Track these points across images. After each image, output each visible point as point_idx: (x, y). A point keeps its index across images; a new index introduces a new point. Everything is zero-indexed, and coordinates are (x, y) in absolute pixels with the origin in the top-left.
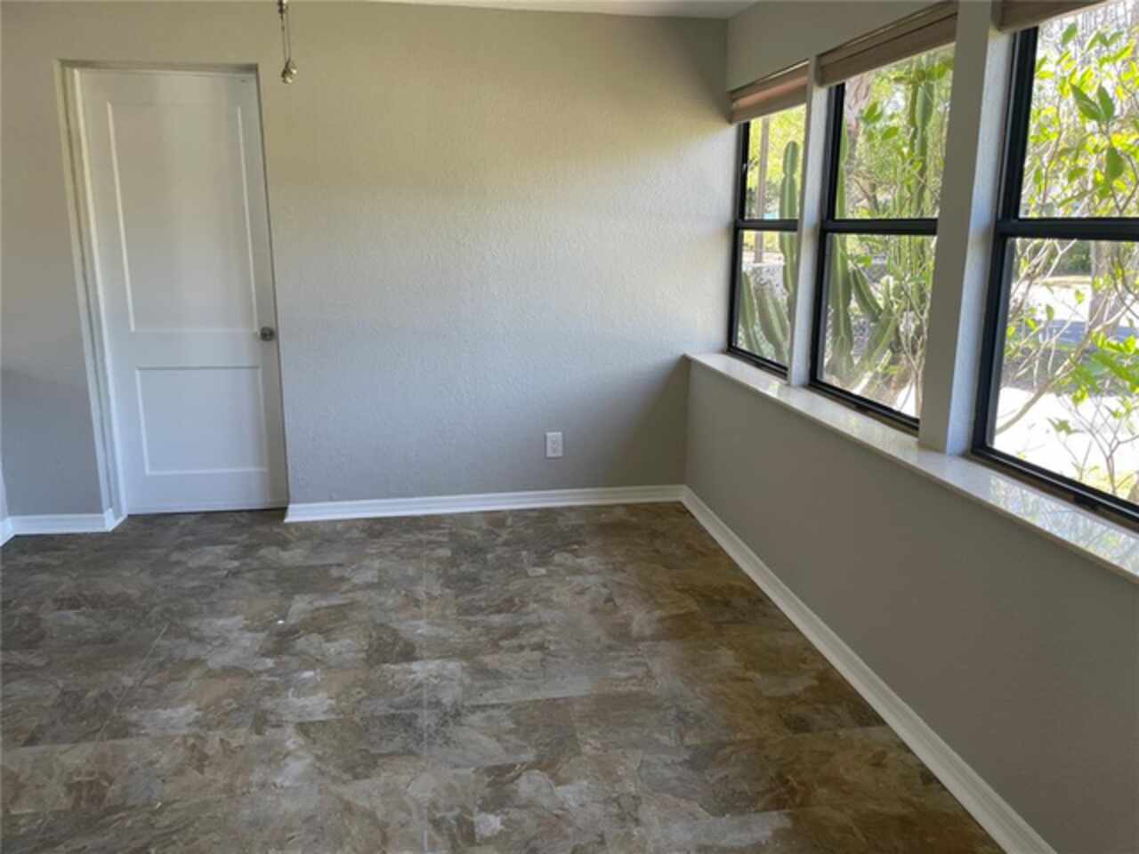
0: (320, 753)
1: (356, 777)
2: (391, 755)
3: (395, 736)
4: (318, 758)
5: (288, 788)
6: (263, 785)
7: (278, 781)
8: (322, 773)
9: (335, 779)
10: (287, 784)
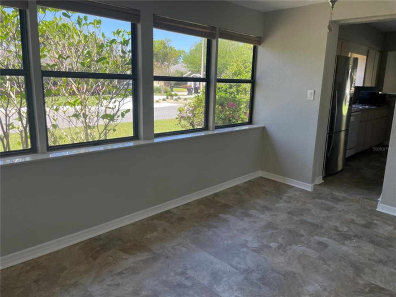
0: (300, 288)
1: (295, 274)
2: (278, 273)
3: (272, 278)
4: (302, 287)
5: (318, 283)
6: (325, 289)
7: (319, 288)
8: (304, 281)
9: (302, 277)
10: (317, 285)
